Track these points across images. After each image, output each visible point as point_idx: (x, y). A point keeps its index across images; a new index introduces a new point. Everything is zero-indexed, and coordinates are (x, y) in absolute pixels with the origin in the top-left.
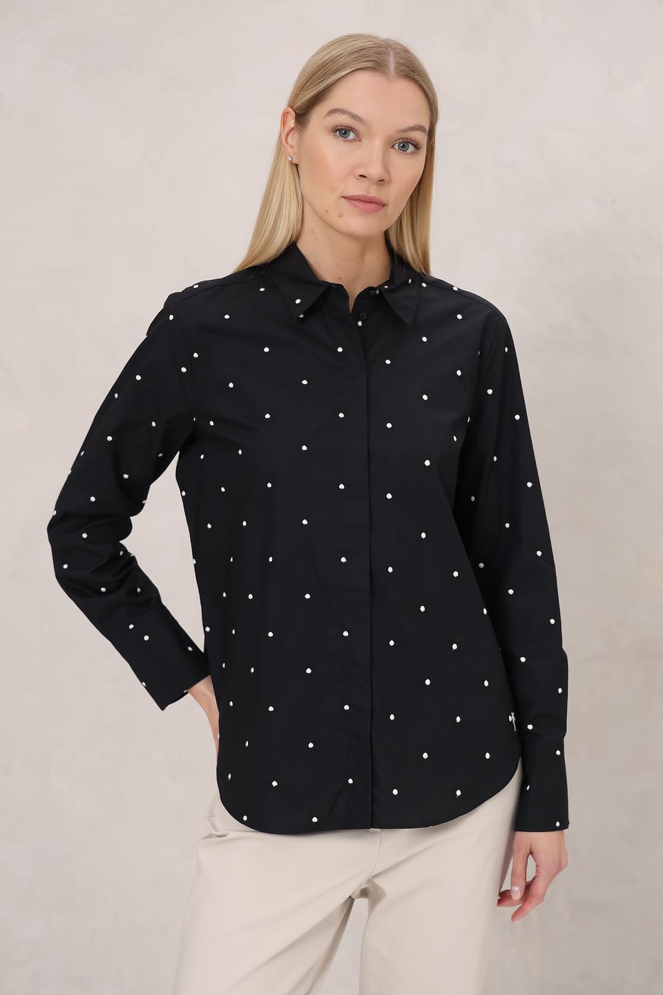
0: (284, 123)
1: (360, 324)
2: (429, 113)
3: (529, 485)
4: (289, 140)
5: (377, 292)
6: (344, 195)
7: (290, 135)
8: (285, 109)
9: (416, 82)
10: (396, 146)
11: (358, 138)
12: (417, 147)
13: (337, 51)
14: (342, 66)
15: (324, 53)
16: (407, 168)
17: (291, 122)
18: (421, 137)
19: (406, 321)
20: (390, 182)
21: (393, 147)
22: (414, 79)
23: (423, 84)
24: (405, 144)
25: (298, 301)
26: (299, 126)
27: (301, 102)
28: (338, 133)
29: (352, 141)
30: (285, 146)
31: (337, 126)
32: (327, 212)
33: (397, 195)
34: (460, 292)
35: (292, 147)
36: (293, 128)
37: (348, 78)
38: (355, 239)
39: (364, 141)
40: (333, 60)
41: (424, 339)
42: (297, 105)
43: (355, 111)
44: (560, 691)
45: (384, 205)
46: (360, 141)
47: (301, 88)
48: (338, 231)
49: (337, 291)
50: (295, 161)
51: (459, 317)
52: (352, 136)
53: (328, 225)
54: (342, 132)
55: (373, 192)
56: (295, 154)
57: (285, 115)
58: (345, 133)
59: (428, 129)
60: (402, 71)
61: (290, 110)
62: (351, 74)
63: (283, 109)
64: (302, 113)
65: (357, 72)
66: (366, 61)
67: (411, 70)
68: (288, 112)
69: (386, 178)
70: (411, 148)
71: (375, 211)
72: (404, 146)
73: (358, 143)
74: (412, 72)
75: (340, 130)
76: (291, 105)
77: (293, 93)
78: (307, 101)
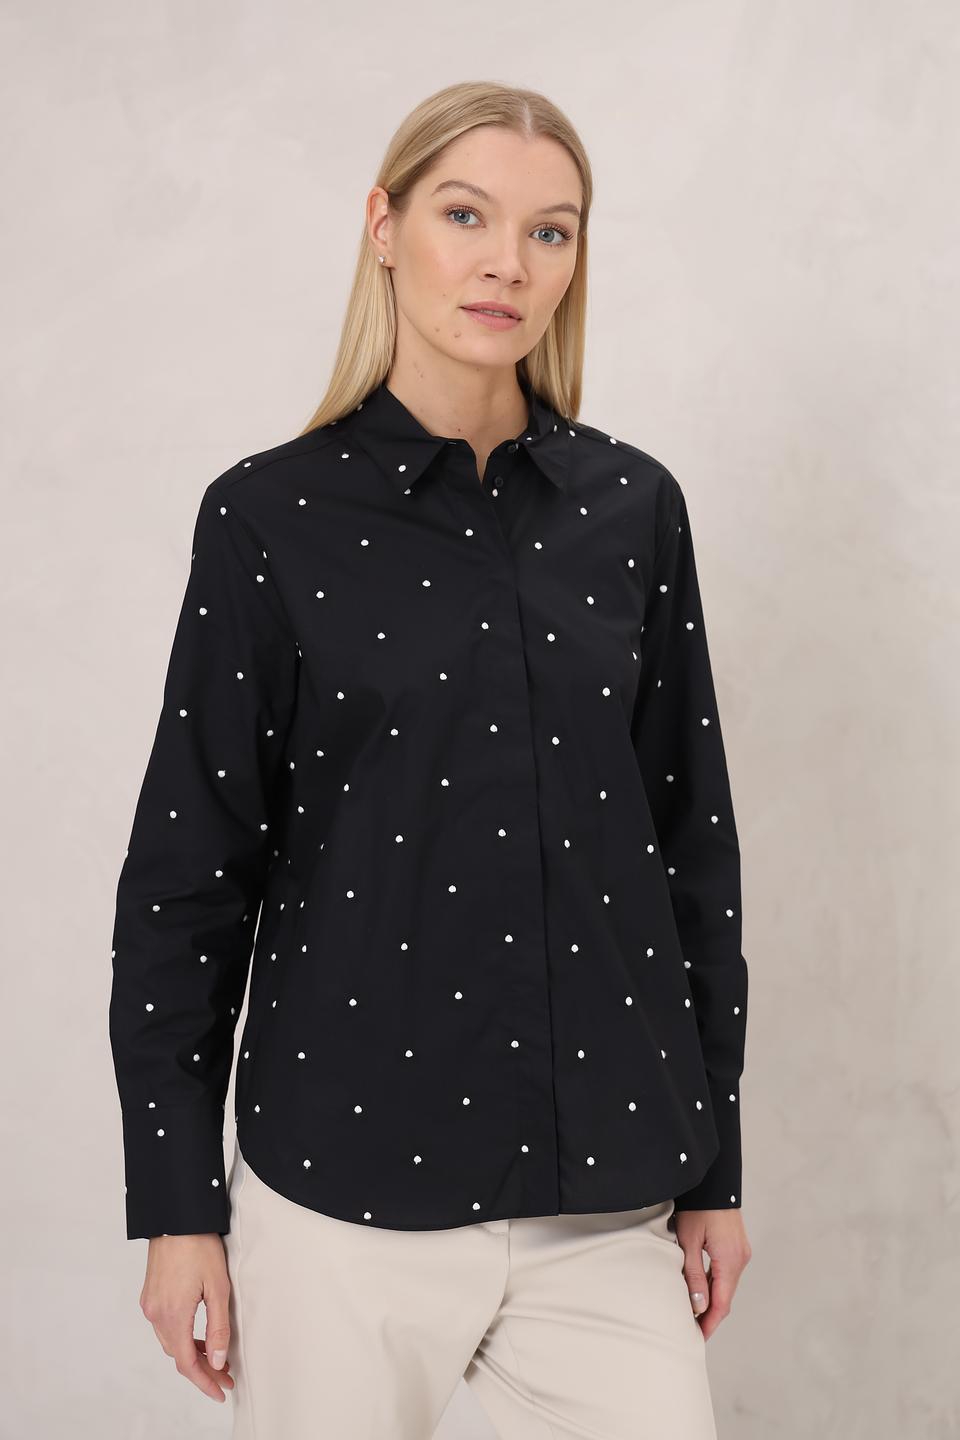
0: (371, 210)
1: (495, 493)
2: (581, 188)
3: (705, 722)
4: (380, 233)
5: (517, 446)
6: (463, 304)
7: (382, 226)
8: (373, 190)
9: (563, 143)
10: (536, 234)
11: (482, 222)
12: (565, 236)
13: (446, 104)
14: (455, 122)
15: (428, 109)
16: (552, 266)
17: (383, 208)
18: (571, 221)
19: (560, 485)
20: (529, 284)
21: (531, 235)
22: (559, 138)
23: (572, 146)
24: (549, 232)
25: (402, 468)
26: (395, 212)
27: (398, 176)
28: (452, 216)
29: (473, 227)
30: (373, 243)
31: (452, 206)
32: (438, 330)
33: (538, 306)
34: (621, 446)
35: (385, 243)
36: (386, 217)
37: (467, 137)
38: (478, 370)
39: (491, 226)
40: (442, 116)
41: (584, 511)
42: (392, 180)
43: (476, 183)
44: (737, 1011)
45: (520, 319)
46: (485, 227)
47: (399, 154)
48: (455, 359)
49: (459, 449)
50: (389, 263)
51: (624, 481)
52: (472, 220)
53: (440, 351)
54: (459, 214)
55: (506, 299)
56: (389, 252)
57: (373, 198)
58: (463, 216)
59: (580, 210)
60: (540, 127)
61: (381, 190)
62: (471, 132)
63: (370, 189)
64: (398, 194)
65: (479, 129)
66: (491, 114)
67: (555, 125)
68: (377, 194)
69: (524, 278)
70: (557, 237)
71: (509, 328)
72: (546, 235)
73: (481, 230)
74: (557, 131)
75: (455, 213)
76: (382, 184)
77: (385, 163)
78: (408, 172)
